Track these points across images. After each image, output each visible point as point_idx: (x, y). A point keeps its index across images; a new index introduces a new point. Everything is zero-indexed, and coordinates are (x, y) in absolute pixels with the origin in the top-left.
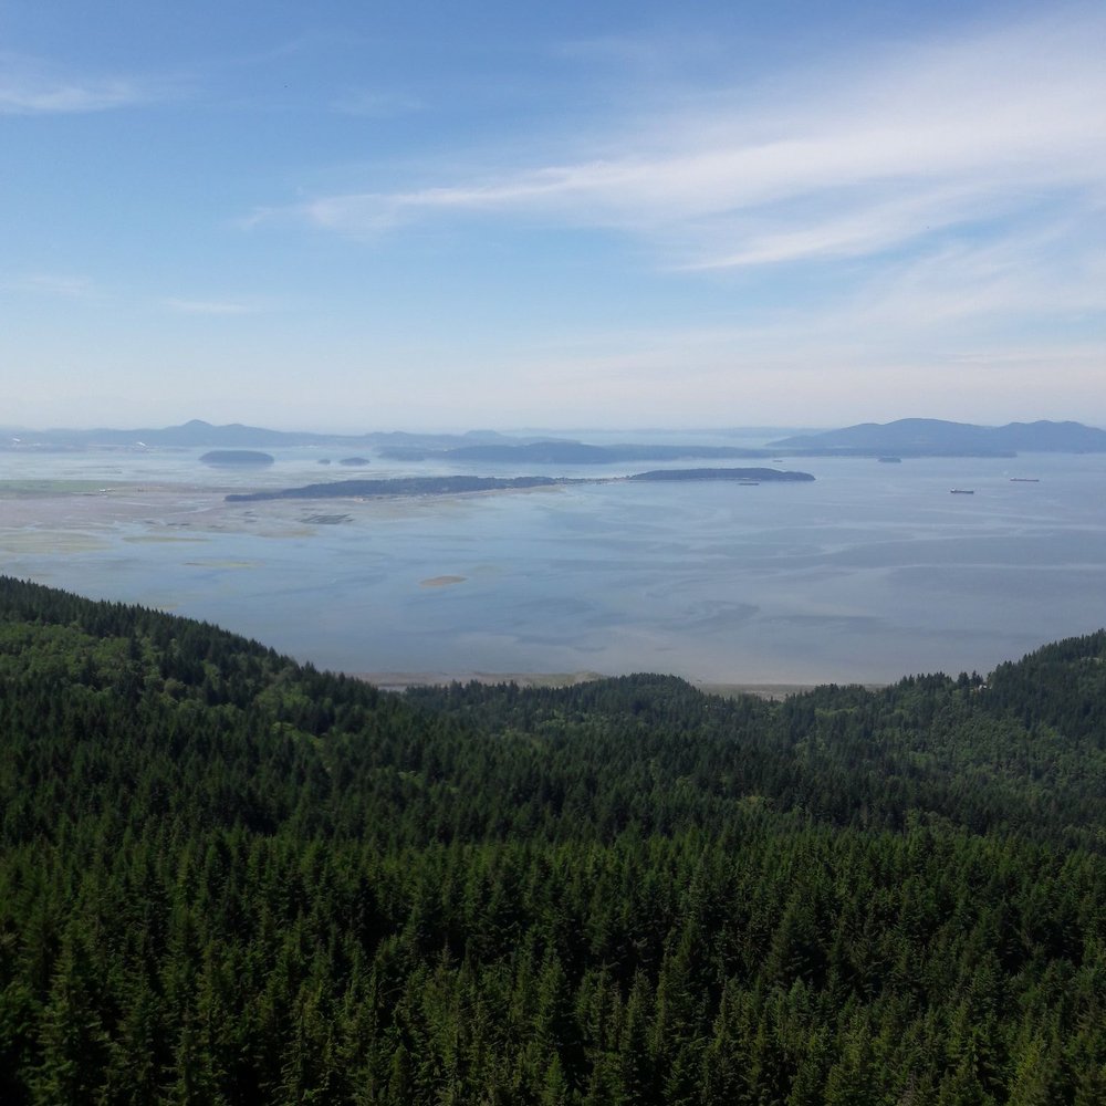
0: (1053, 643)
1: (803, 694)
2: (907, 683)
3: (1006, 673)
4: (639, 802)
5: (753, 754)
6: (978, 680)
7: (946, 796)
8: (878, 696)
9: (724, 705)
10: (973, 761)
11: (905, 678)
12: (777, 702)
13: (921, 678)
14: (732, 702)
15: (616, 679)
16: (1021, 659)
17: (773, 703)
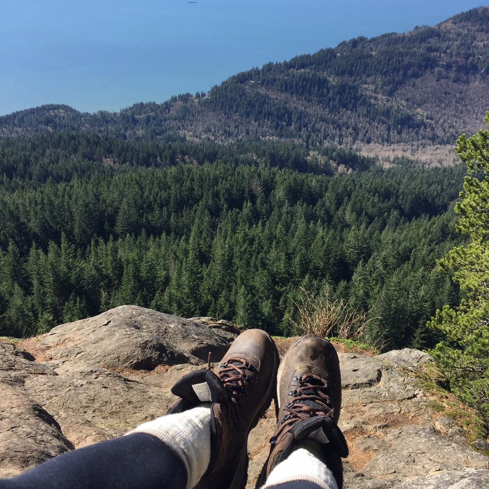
0: (234, 75)
1: (128, 108)
2: (174, 99)
3: (215, 91)
4: (52, 168)
5: (106, 139)
6: (204, 95)
7: (192, 148)
8: (162, 106)
9: (91, 117)
10: (204, 131)
11: (173, 97)
12: (116, 113)
13: (180, 96)
14: (95, 115)
15: (34, 109)
16: (221, 83)
17: (115, 114)
